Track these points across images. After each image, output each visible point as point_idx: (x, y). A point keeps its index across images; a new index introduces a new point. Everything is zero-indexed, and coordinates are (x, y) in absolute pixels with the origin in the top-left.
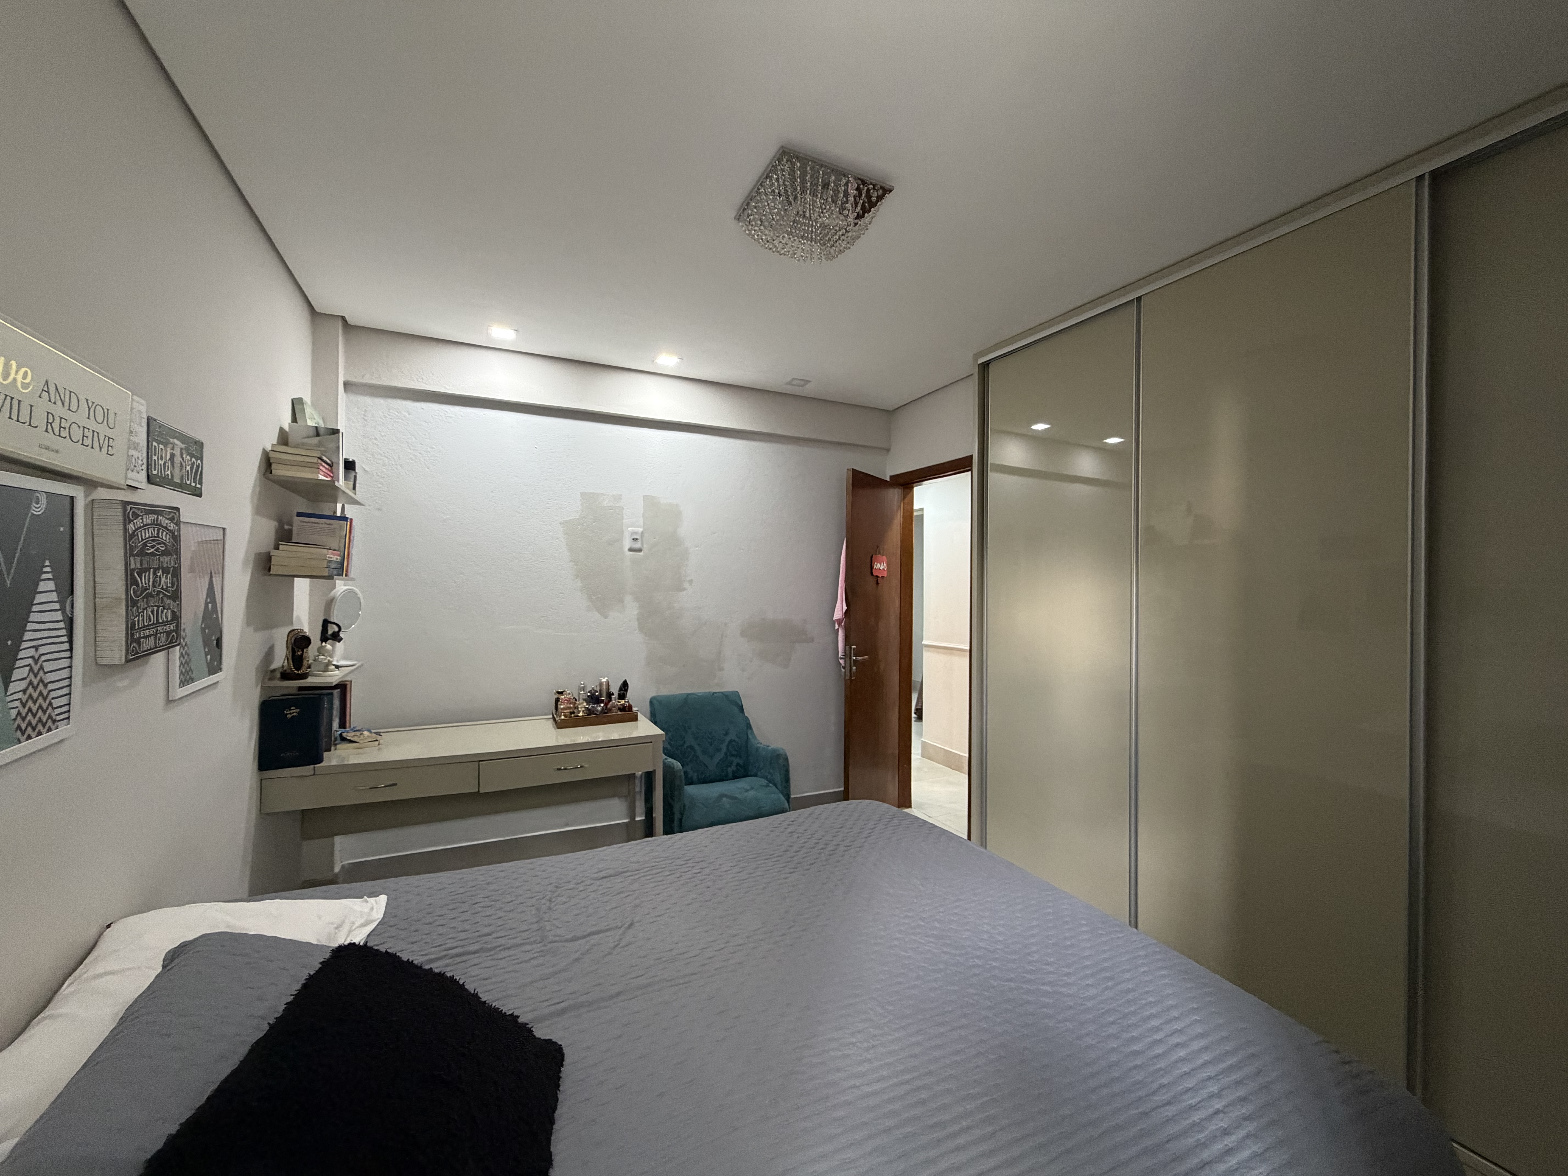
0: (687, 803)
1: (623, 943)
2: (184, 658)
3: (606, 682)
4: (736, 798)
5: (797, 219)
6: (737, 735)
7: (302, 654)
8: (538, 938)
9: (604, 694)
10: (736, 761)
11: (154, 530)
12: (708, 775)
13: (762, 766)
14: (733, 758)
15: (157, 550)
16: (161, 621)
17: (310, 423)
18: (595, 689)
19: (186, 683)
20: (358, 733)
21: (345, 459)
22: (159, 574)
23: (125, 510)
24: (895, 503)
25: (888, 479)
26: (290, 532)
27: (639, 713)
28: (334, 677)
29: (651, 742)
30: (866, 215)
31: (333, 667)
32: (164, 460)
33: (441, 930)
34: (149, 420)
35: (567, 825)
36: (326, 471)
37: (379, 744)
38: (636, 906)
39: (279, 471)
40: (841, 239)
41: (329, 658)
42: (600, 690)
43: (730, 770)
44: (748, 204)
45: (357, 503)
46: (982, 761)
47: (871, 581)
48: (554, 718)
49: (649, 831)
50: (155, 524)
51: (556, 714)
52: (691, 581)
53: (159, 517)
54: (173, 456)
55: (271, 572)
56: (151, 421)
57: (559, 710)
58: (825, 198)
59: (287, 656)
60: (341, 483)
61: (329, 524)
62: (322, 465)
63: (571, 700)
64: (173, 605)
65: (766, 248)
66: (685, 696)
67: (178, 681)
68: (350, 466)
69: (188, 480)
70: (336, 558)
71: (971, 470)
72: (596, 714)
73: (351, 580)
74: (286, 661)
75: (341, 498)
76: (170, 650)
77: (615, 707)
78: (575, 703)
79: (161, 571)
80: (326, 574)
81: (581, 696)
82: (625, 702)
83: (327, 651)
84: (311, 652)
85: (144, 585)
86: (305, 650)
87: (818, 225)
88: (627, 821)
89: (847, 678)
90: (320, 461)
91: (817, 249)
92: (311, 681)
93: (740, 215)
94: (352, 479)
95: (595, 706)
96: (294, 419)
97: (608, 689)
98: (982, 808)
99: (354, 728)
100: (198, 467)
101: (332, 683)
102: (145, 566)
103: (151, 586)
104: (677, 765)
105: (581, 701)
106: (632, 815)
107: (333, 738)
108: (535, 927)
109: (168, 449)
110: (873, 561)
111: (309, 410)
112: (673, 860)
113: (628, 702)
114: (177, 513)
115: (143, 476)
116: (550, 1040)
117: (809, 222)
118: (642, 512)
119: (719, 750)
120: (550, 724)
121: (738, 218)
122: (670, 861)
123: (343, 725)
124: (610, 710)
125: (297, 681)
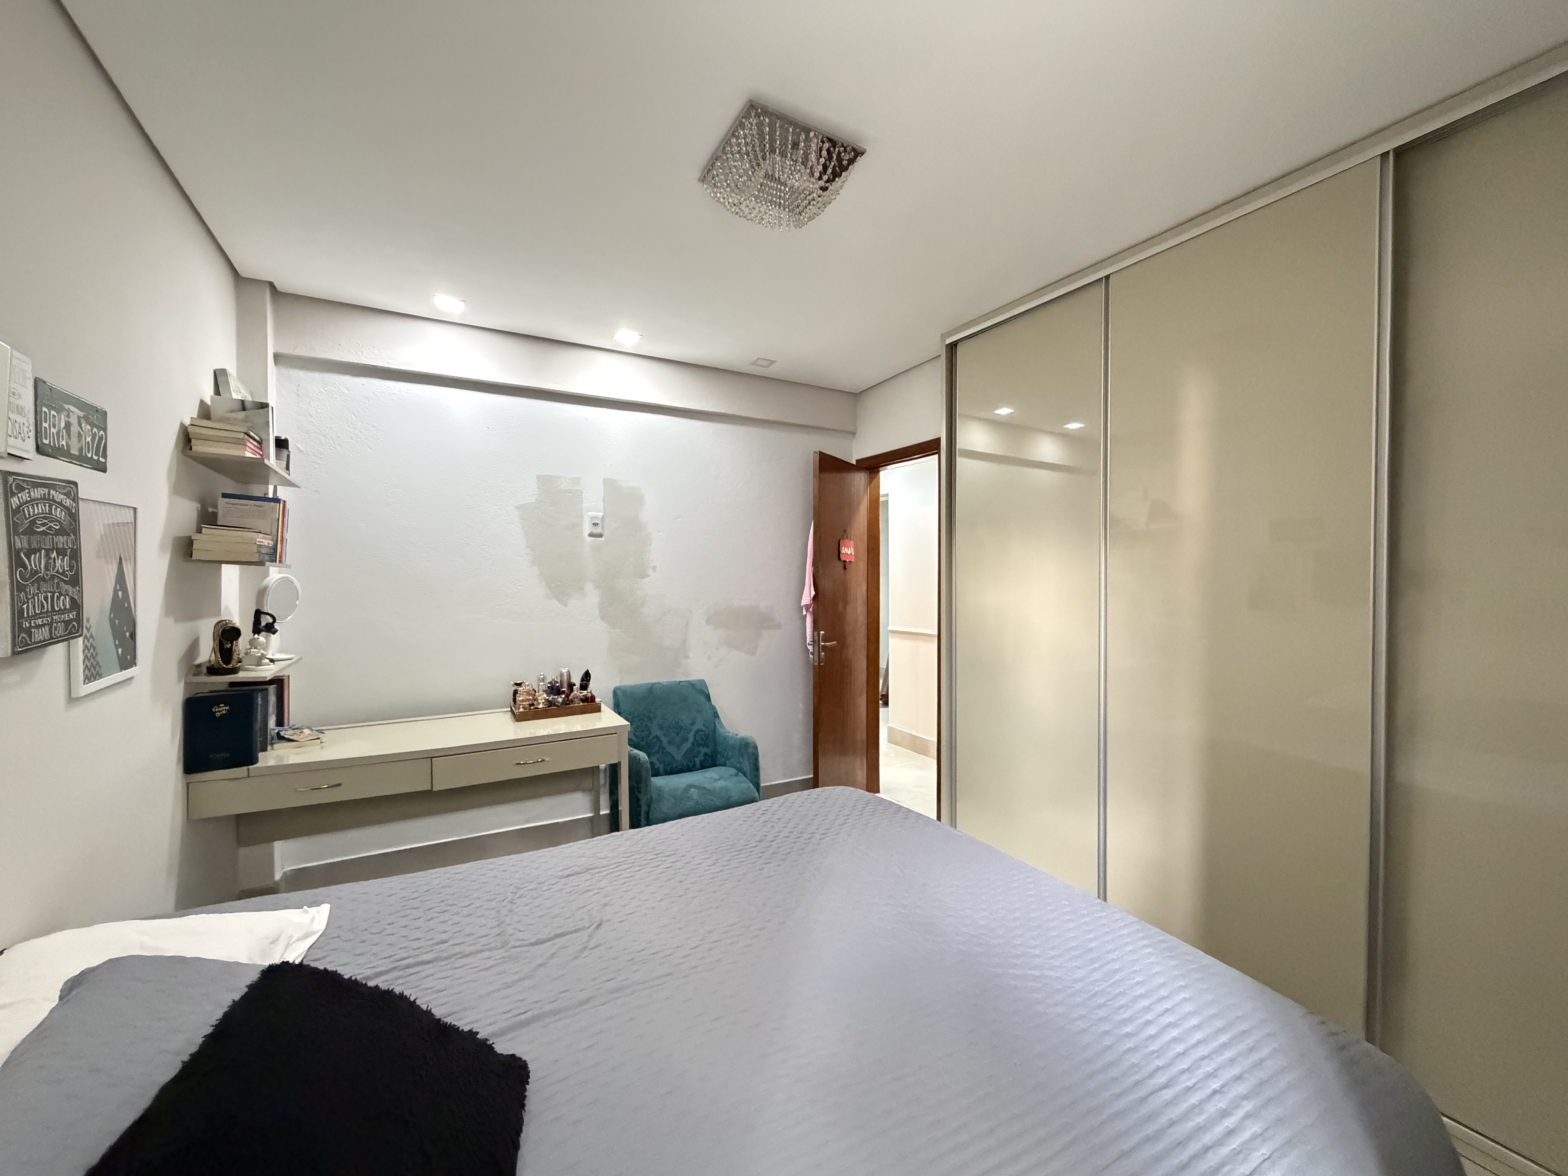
0: (654, 796)
1: (592, 944)
2: (89, 651)
3: (567, 672)
4: (705, 788)
5: (765, 182)
6: (704, 725)
7: (231, 647)
8: (499, 945)
9: (565, 685)
10: (704, 750)
11: (45, 506)
12: (674, 765)
13: (730, 755)
14: (701, 748)
15: (50, 528)
16: (57, 609)
17: (235, 396)
18: (556, 680)
19: (92, 679)
20: (298, 732)
21: (276, 437)
22: (53, 556)
23: (5, 482)
24: (862, 488)
25: (854, 463)
26: (215, 515)
27: (602, 704)
28: (267, 672)
29: (616, 733)
30: (837, 179)
31: (268, 661)
32: (57, 428)
33: (391, 939)
34: (37, 381)
35: (528, 822)
36: (255, 449)
37: (321, 743)
38: (605, 905)
39: (199, 447)
40: (812, 204)
41: (262, 651)
42: (561, 681)
43: (697, 760)
44: (713, 165)
45: (291, 484)
46: (951, 744)
47: (840, 565)
48: (512, 711)
49: (614, 825)
50: (44, 499)
51: (514, 707)
52: (654, 568)
53: (51, 491)
54: (68, 425)
55: (194, 558)
56: (40, 383)
57: (518, 702)
58: (794, 159)
59: (214, 648)
60: (272, 461)
61: (260, 506)
62: (249, 441)
63: (531, 692)
64: (73, 591)
65: (733, 213)
66: (650, 686)
67: (82, 678)
68: (282, 444)
69: (89, 452)
70: (267, 542)
71: (939, 453)
72: (557, 706)
73: (286, 567)
74: (213, 655)
75: (273, 480)
76: (72, 641)
77: (577, 698)
78: (535, 695)
79: (55, 552)
80: (257, 560)
81: (540, 687)
82: (588, 692)
83: (260, 644)
84: (242, 644)
85: (34, 568)
86: (234, 642)
87: (787, 189)
88: (591, 815)
89: (816, 664)
90: (246, 437)
91: (785, 215)
92: (242, 676)
93: (705, 177)
94: (285, 459)
95: (556, 697)
96: (217, 392)
97: (570, 679)
98: (951, 790)
99: (294, 725)
100: (101, 438)
101: (266, 677)
102: (34, 545)
103: (42, 569)
104: (643, 756)
105: (541, 692)
106: (596, 807)
107: (269, 737)
108: (496, 931)
109: (63, 417)
110: (841, 545)
111: (234, 383)
112: (642, 855)
113: (591, 692)
114: (75, 488)
115: (31, 444)
116: (514, 1055)
117: (777, 186)
118: (602, 496)
119: (686, 740)
120: (509, 716)
121: (703, 180)
122: (639, 856)
123: (280, 723)
124: (572, 702)
125: (229, 676)
